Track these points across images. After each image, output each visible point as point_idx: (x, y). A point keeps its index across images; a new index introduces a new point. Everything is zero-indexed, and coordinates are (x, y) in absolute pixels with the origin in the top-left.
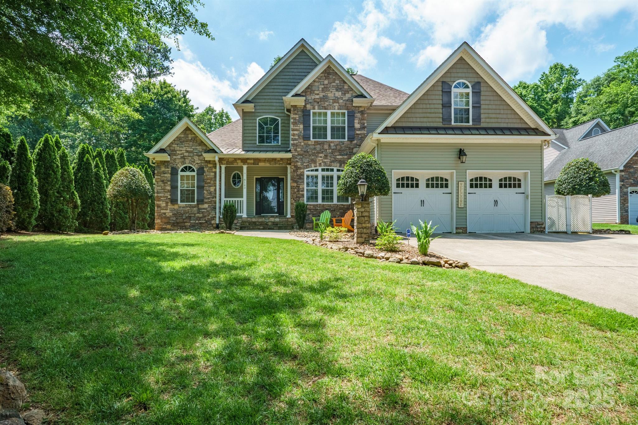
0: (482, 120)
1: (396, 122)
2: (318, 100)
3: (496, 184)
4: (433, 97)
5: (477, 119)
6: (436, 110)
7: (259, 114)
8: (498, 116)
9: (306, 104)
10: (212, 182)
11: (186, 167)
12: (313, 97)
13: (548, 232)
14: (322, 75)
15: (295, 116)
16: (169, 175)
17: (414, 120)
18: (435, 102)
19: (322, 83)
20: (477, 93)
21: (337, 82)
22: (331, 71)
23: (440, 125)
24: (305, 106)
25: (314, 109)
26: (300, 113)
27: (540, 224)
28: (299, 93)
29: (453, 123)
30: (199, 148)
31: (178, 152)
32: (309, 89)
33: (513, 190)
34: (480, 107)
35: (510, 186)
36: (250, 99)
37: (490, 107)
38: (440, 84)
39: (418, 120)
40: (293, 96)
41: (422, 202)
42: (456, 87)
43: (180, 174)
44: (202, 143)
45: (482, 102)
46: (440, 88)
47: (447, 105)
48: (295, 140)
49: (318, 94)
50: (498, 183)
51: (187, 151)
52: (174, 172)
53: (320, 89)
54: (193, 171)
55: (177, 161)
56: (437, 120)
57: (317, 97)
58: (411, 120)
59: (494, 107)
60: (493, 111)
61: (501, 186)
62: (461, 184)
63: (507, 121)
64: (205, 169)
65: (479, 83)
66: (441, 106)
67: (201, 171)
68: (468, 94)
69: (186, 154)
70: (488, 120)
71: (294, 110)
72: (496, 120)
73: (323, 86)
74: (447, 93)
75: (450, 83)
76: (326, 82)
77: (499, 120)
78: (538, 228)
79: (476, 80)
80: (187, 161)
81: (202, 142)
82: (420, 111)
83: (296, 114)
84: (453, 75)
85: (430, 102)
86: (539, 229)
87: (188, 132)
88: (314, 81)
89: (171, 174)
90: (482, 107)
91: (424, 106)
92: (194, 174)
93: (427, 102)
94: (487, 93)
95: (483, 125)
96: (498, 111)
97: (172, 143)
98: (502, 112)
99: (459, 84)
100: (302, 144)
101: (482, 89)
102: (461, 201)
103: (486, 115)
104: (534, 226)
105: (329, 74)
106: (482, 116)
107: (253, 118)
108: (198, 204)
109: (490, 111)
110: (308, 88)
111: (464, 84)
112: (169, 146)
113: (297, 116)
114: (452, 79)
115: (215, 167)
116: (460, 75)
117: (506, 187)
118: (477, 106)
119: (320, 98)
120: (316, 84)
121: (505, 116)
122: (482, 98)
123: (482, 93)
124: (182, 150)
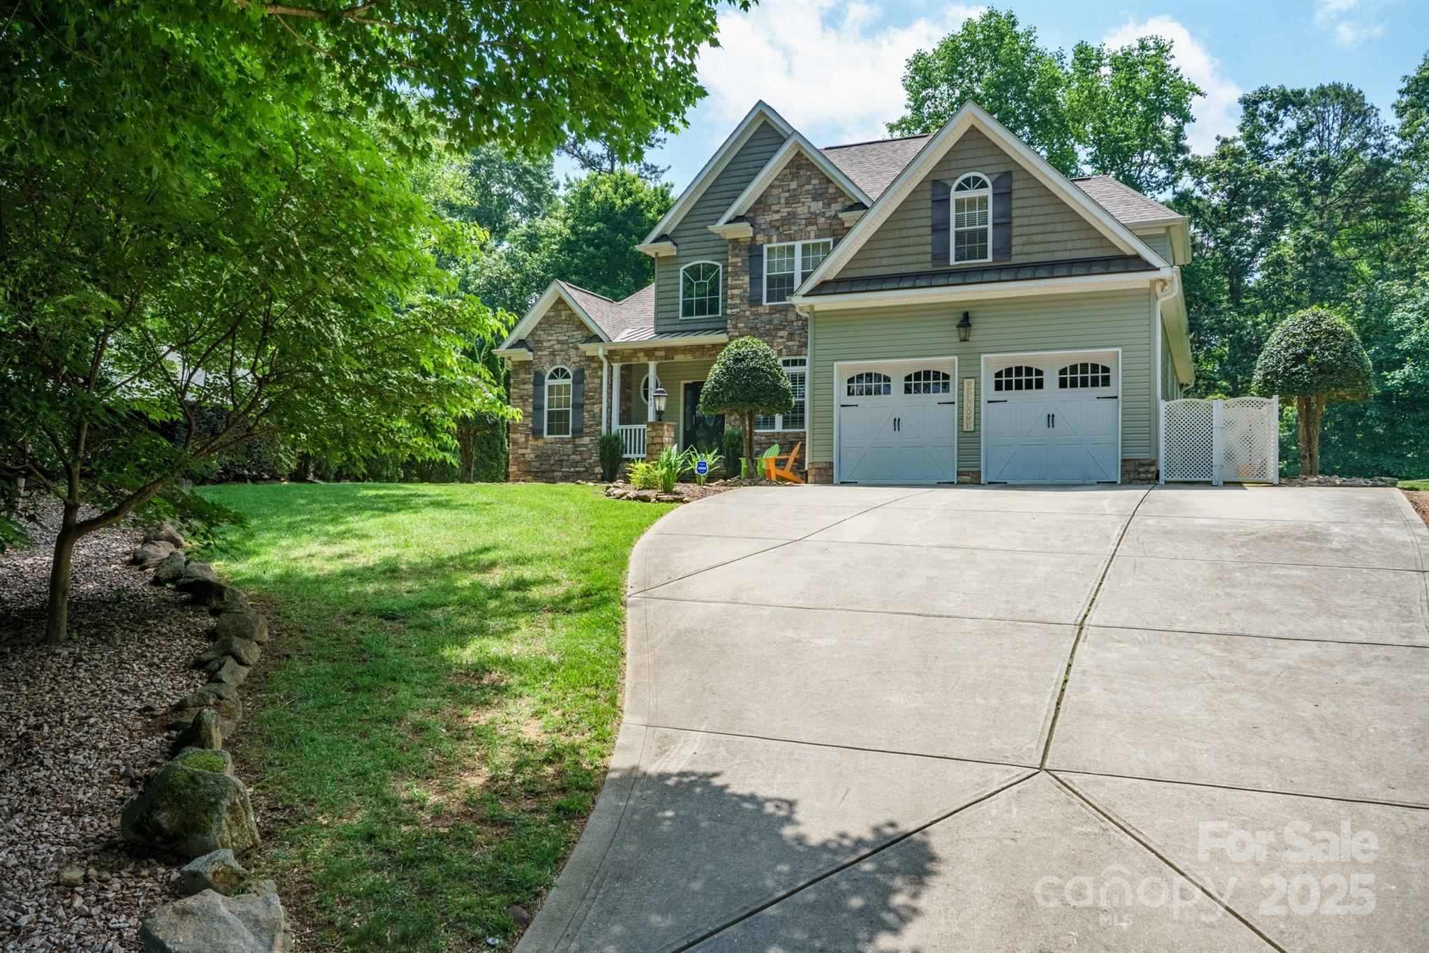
0: (1014, 250)
1: (843, 269)
2: (778, 224)
3: (1051, 379)
4: (915, 214)
5: (1004, 248)
6: (920, 240)
7: (684, 260)
8: (1049, 237)
9: (755, 234)
10: (597, 396)
11: (556, 371)
12: (769, 218)
13: (1166, 482)
14: (787, 171)
15: (734, 260)
16: (531, 386)
17: (877, 262)
18: (917, 223)
19: (786, 188)
20: (1003, 195)
21: (815, 181)
22: (803, 162)
23: (928, 267)
24: (753, 239)
25: (770, 241)
26: (743, 252)
27: (1143, 465)
28: (742, 213)
29: (952, 262)
30: (578, 334)
31: (545, 344)
32: (762, 203)
33: (1091, 392)
34: (1010, 223)
35: (1084, 383)
36: (668, 232)
37: (1033, 220)
38: (928, 186)
39: (885, 261)
40: (729, 222)
41: (897, 422)
42: (960, 188)
43: (548, 382)
44: (582, 326)
45: (1015, 213)
46: (928, 195)
47: (940, 228)
48: (735, 306)
49: (778, 212)
50: (1057, 377)
51: (559, 342)
52: (538, 381)
53: (783, 201)
54: (567, 376)
55: (543, 360)
56: (922, 258)
57: (777, 217)
58: (871, 263)
59: (1042, 219)
60: (1038, 229)
61: (1063, 384)
62: (969, 384)
63: (1070, 245)
64: (587, 373)
65: (1009, 173)
66: (929, 230)
67: (579, 377)
68: (984, 200)
69: (557, 347)
70: (1027, 249)
71: (734, 248)
72: (1045, 247)
73: (787, 195)
74: (941, 202)
75: (948, 182)
76: (794, 185)
77: (1053, 246)
78: (1139, 473)
79: (1003, 169)
80: (558, 359)
81: (582, 322)
82: (889, 244)
83: (737, 256)
84: (954, 165)
85: (909, 224)
86: (1143, 476)
87: (561, 306)
88: (771, 186)
89: (535, 384)
90: (1016, 222)
91: (897, 234)
92: (569, 381)
93: (901, 225)
94: (1027, 193)
95: (1016, 260)
96: (1050, 228)
97: (536, 328)
98: (1059, 227)
99: (967, 181)
100: (748, 313)
101: (1015, 185)
102: (969, 419)
103: (1024, 239)
104: (1131, 468)
105: (799, 167)
106: (1015, 241)
107: (674, 268)
108: (574, 438)
109: (1032, 230)
110: (759, 202)
111: (977, 179)
112: (532, 334)
113: (739, 259)
114: (953, 174)
115: (601, 368)
116: (969, 163)
117: (1074, 384)
118: (1004, 222)
119: (783, 219)
120: (775, 192)
121: (1065, 236)
122: (1015, 204)
123: (1015, 194)
124: (551, 340)
